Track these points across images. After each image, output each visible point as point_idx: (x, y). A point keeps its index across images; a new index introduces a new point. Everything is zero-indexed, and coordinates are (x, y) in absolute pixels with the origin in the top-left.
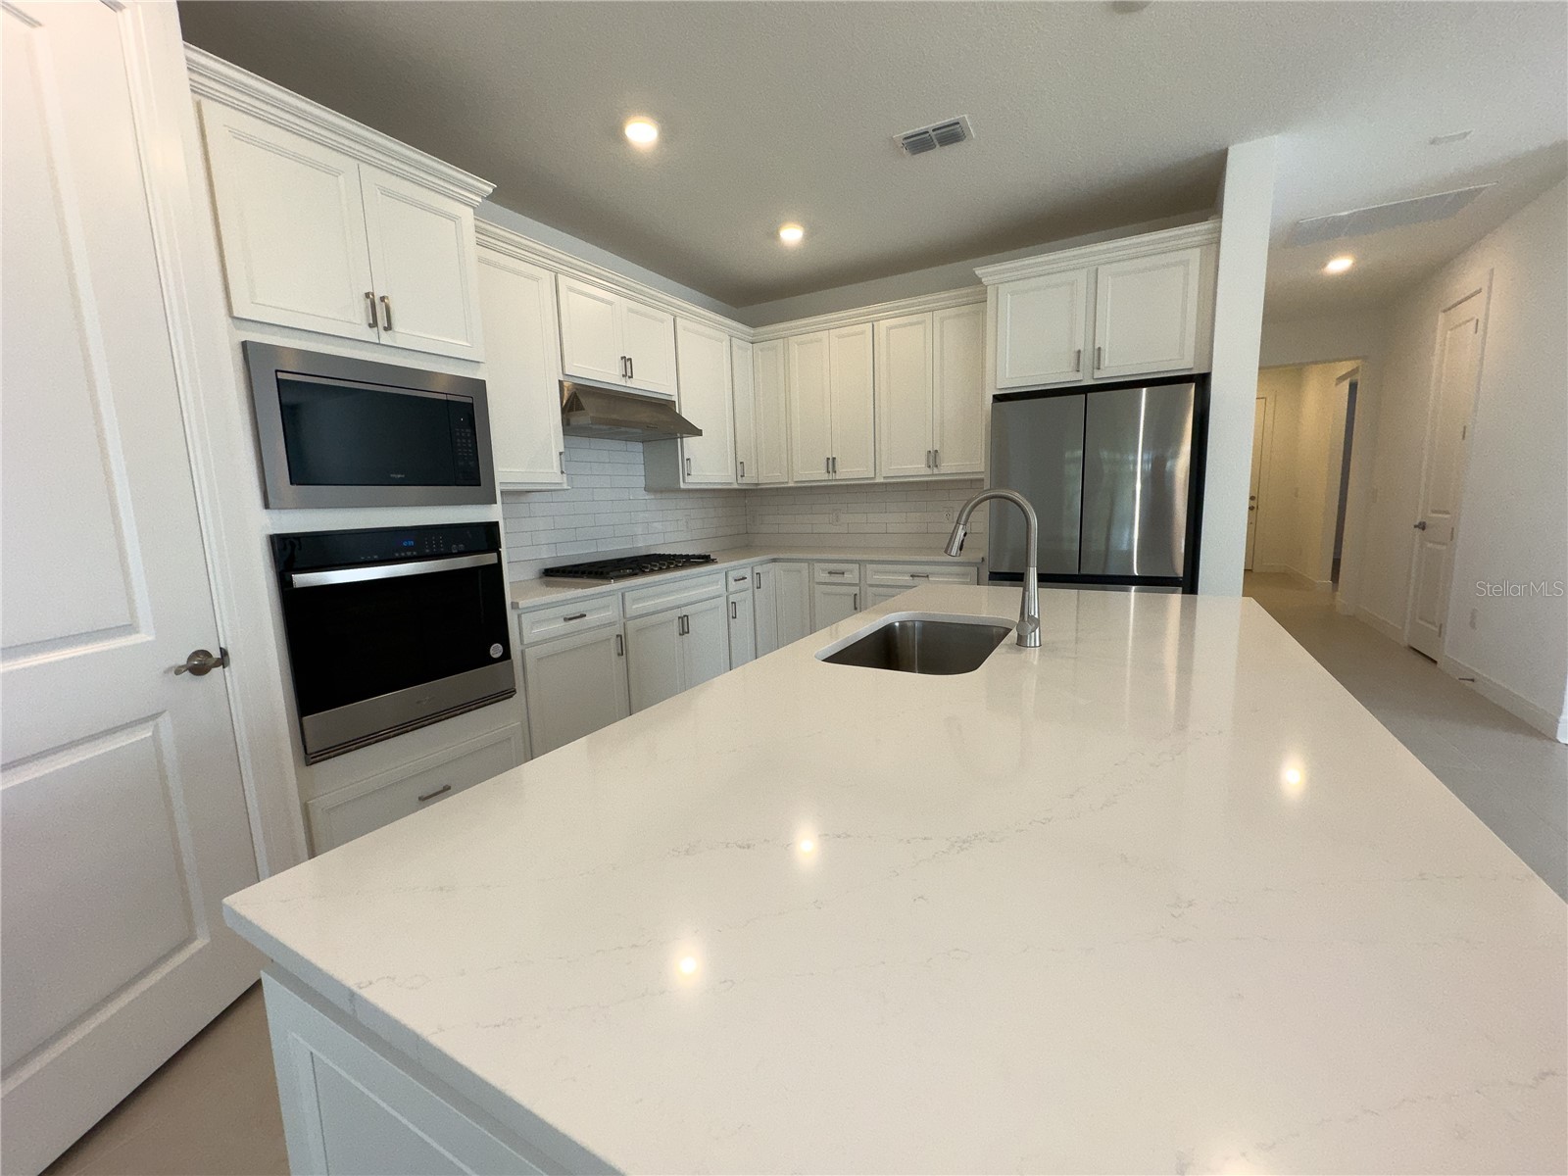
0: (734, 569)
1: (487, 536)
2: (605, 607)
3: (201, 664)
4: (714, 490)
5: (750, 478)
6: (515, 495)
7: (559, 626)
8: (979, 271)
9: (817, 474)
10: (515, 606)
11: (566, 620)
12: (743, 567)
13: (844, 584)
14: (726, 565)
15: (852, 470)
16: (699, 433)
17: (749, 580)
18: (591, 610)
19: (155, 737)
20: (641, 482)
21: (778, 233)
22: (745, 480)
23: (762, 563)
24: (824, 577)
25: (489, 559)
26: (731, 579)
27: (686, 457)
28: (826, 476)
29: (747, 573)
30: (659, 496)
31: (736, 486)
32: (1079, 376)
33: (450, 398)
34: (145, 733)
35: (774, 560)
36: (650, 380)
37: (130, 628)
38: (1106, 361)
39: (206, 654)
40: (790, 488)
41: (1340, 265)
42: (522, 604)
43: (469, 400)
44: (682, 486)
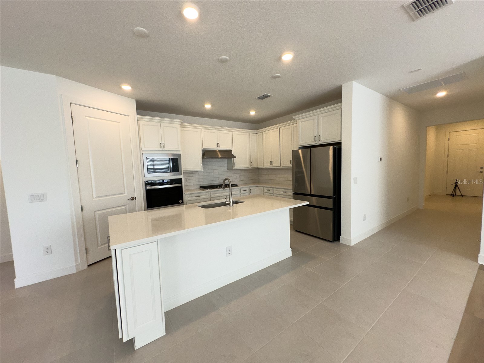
0: (243, 188)
1: (179, 181)
2: (206, 195)
3: (132, 199)
4: (240, 169)
5: (255, 166)
6: (187, 173)
7: (194, 198)
8: (294, 117)
9: (268, 165)
10: (185, 193)
11: (196, 197)
12: (247, 187)
13: (270, 193)
14: (241, 187)
15: (276, 164)
16: (235, 157)
17: (247, 191)
18: (202, 195)
19: (126, 208)
20: (227, 168)
21: (249, 113)
22: (253, 167)
23: (252, 187)
24: (266, 191)
25: (180, 185)
26: (241, 190)
27: (234, 162)
28: (270, 166)
29: (247, 189)
30: (229, 171)
31: (250, 168)
32: (316, 143)
33: (174, 157)
34: (124, 207)
35: (257, 186)
36: (224, 146)
37: (124, 193)
38: (321, 139)
39: (133, 197)
40: (264, 168)
41: (441, 94)
42: (186, 193)
43: (177, 157)
44: (233, 169)
